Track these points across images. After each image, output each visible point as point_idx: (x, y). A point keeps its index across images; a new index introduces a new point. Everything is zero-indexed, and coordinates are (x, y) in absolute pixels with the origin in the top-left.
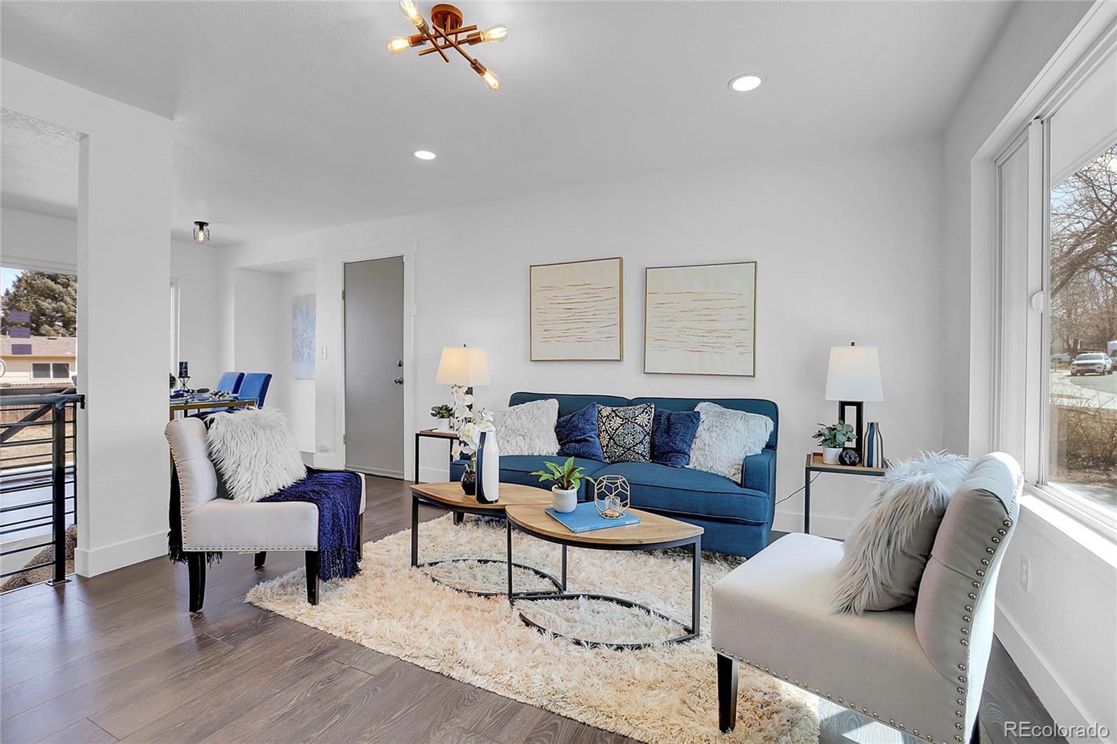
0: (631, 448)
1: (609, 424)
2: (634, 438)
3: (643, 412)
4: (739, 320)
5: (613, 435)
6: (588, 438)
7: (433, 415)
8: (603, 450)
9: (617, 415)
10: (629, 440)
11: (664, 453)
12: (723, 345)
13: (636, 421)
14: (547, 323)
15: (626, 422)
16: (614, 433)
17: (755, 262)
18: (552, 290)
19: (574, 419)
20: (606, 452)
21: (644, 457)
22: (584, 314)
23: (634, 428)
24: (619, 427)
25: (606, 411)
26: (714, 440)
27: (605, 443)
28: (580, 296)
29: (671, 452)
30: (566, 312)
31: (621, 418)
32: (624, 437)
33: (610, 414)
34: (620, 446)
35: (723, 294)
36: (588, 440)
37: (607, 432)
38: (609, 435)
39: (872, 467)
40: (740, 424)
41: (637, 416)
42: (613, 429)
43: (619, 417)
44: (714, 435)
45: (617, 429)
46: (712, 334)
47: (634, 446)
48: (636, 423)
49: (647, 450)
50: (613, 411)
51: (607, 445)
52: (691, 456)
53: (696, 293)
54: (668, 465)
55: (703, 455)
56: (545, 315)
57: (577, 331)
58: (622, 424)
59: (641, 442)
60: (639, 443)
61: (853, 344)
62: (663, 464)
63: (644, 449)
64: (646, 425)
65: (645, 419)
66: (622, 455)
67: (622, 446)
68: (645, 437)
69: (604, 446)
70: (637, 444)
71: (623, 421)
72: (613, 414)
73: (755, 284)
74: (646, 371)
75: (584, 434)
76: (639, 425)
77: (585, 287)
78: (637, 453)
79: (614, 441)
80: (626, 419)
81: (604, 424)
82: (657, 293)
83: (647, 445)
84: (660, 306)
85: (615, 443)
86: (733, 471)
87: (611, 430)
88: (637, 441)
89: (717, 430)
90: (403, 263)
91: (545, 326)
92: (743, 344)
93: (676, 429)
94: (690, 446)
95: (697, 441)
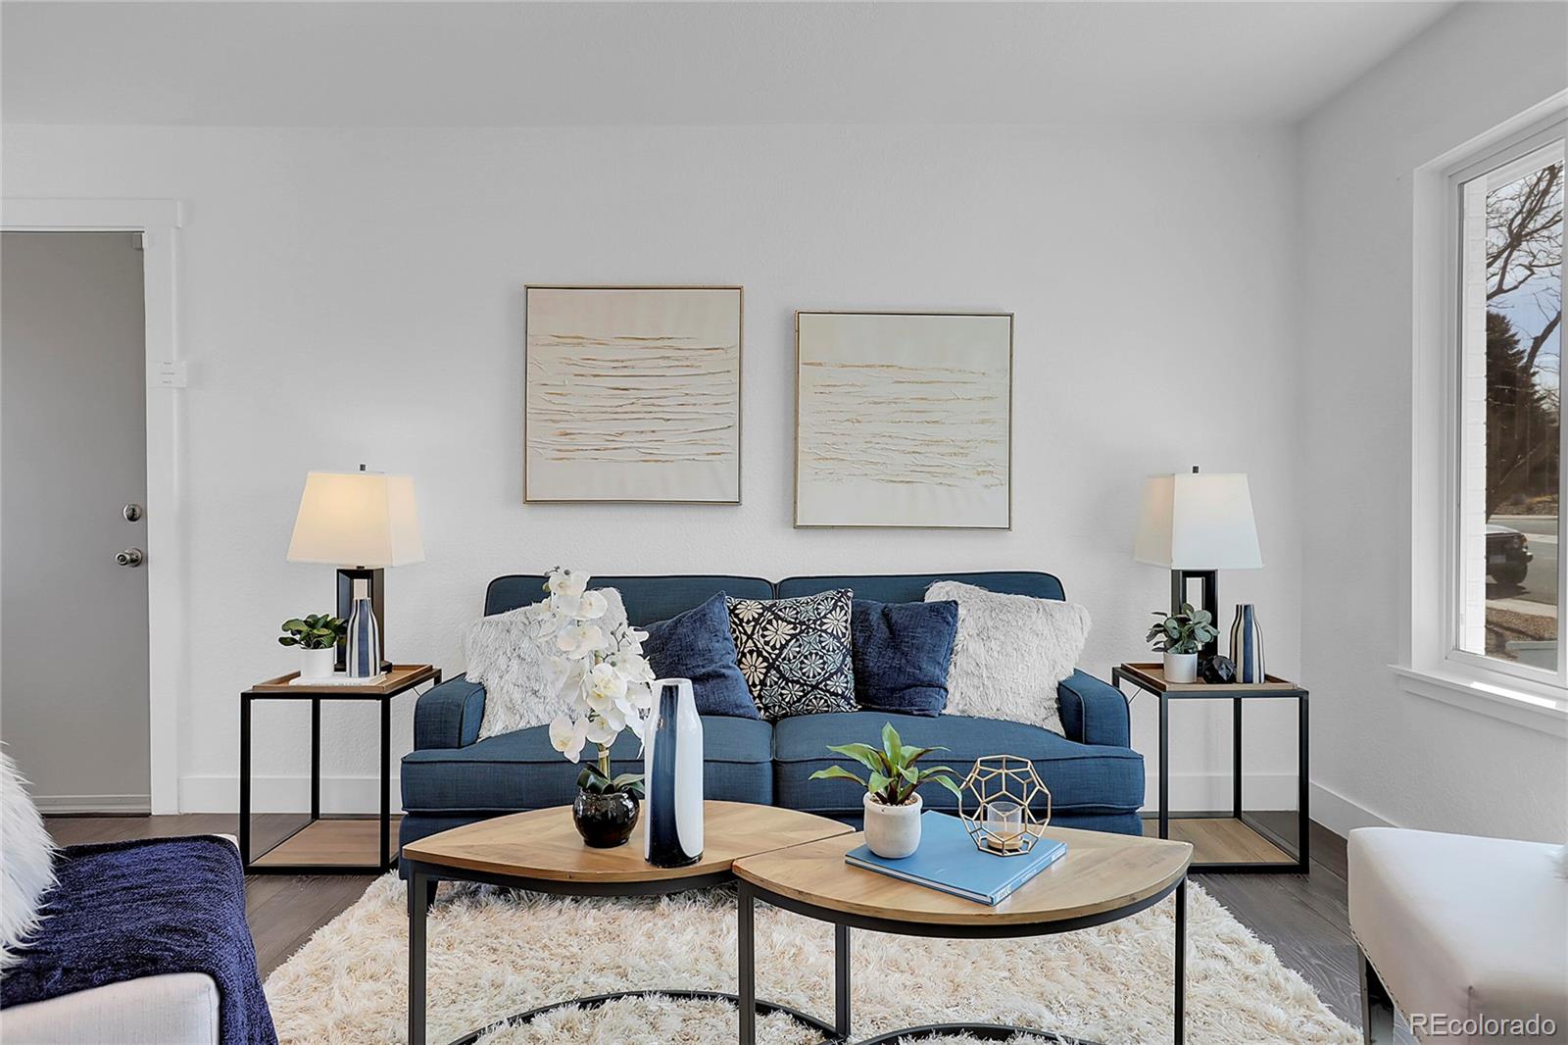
0: (818, 683)
1: (764, 636)
2: (824, 663)
3: (834, 609)
4: (983, 422)
5: (775, 660)
6: (723, 671)
7: (283, 641)
8: (751, 692)
9: (778, 618)
10: (813, 667)
11: (893, 690)
12: (953, 470)
13: (824, 628)
14: (567, 418)
15: (802, 632)
16: (778, 656)
17: (1011, 316)
18: (580, 344)
19: (681, 630)
20: (760, 697)
21: (847, 699)
22: (656, 402)
23: (821, 642)
24: (788, 642)
25: (749, 609)
26: (996, 654)
27: (758, 677)
28: (647, 363)
29: (909, 687)
30: (613, 397)
31: (789, 623)
32: (802, 662)
33: (760, 615)
34: (793, 682)
35: (952, 372)
36: (723, 676)
37: (759, 654)
38: (765, 659)
39: (1252, 682)
40: (1039, 621)
41: (825, 617)
42: (774, 648)
43: (783, 620)
44: (993, 644)
45: (783, 647)
46: (934, 449)
47: (825, 680)
48: (825, 631)
49: (851, 685)
50: (764, 608)
51: (763, 683)
52: (951, 690)
53: (901, 368)
54: (911, 714)
55: (978, 688)
56: (563, 400)
57: (640, 438)
58: (793, 636)
59: (840, 670)
60: (836, 673)
61: (1195, 470)
62: (897, 712)
63: (843, 683)
64: (844, 635)
65: (838, 622)
66: (799, 700)
67: (798, 682)
68: (844, 659)
69: (754, 685)
70: (832, 675)
71: (795, 629)
72: (769, 615)
73: (1011, 356)
74: (798, 524)
75: (712, 661)
76: (831, 634)
77: (660, 343)
78: (833, 694)
79: (778, 671)
80: (802, 623)
81: (750, 637)
82: (820, 364)
83: (851, 676)
84: (828, 390)
85: (782, 676)
86: (1043, 713)
87: (768, 648)
88: (832, 668)
89: (998, 634)
90: (141, 249)
91: (562, 425)
92: (990, 468)
93: (914, 638)
94: (946, 671)
95: (959, 659)
